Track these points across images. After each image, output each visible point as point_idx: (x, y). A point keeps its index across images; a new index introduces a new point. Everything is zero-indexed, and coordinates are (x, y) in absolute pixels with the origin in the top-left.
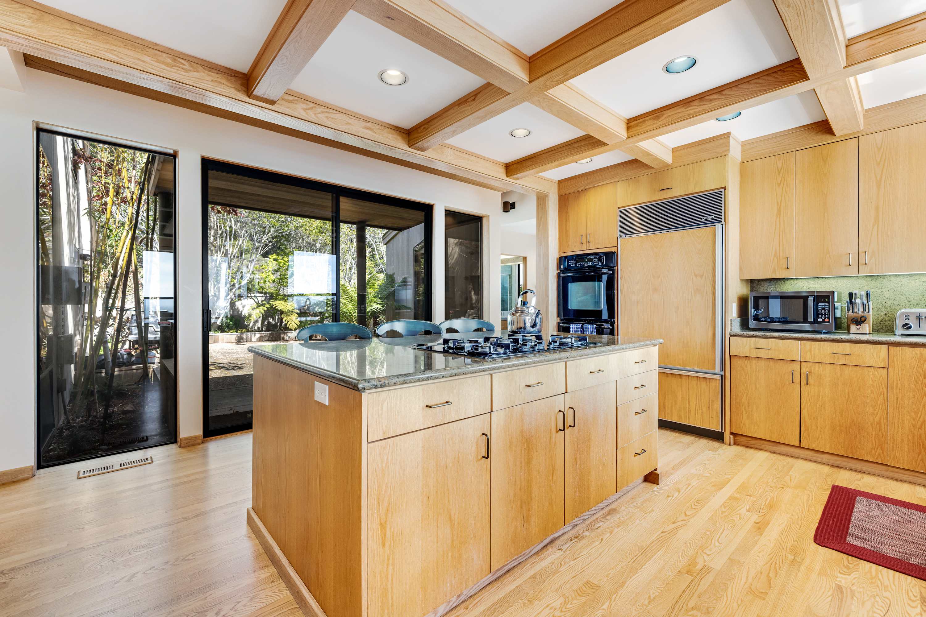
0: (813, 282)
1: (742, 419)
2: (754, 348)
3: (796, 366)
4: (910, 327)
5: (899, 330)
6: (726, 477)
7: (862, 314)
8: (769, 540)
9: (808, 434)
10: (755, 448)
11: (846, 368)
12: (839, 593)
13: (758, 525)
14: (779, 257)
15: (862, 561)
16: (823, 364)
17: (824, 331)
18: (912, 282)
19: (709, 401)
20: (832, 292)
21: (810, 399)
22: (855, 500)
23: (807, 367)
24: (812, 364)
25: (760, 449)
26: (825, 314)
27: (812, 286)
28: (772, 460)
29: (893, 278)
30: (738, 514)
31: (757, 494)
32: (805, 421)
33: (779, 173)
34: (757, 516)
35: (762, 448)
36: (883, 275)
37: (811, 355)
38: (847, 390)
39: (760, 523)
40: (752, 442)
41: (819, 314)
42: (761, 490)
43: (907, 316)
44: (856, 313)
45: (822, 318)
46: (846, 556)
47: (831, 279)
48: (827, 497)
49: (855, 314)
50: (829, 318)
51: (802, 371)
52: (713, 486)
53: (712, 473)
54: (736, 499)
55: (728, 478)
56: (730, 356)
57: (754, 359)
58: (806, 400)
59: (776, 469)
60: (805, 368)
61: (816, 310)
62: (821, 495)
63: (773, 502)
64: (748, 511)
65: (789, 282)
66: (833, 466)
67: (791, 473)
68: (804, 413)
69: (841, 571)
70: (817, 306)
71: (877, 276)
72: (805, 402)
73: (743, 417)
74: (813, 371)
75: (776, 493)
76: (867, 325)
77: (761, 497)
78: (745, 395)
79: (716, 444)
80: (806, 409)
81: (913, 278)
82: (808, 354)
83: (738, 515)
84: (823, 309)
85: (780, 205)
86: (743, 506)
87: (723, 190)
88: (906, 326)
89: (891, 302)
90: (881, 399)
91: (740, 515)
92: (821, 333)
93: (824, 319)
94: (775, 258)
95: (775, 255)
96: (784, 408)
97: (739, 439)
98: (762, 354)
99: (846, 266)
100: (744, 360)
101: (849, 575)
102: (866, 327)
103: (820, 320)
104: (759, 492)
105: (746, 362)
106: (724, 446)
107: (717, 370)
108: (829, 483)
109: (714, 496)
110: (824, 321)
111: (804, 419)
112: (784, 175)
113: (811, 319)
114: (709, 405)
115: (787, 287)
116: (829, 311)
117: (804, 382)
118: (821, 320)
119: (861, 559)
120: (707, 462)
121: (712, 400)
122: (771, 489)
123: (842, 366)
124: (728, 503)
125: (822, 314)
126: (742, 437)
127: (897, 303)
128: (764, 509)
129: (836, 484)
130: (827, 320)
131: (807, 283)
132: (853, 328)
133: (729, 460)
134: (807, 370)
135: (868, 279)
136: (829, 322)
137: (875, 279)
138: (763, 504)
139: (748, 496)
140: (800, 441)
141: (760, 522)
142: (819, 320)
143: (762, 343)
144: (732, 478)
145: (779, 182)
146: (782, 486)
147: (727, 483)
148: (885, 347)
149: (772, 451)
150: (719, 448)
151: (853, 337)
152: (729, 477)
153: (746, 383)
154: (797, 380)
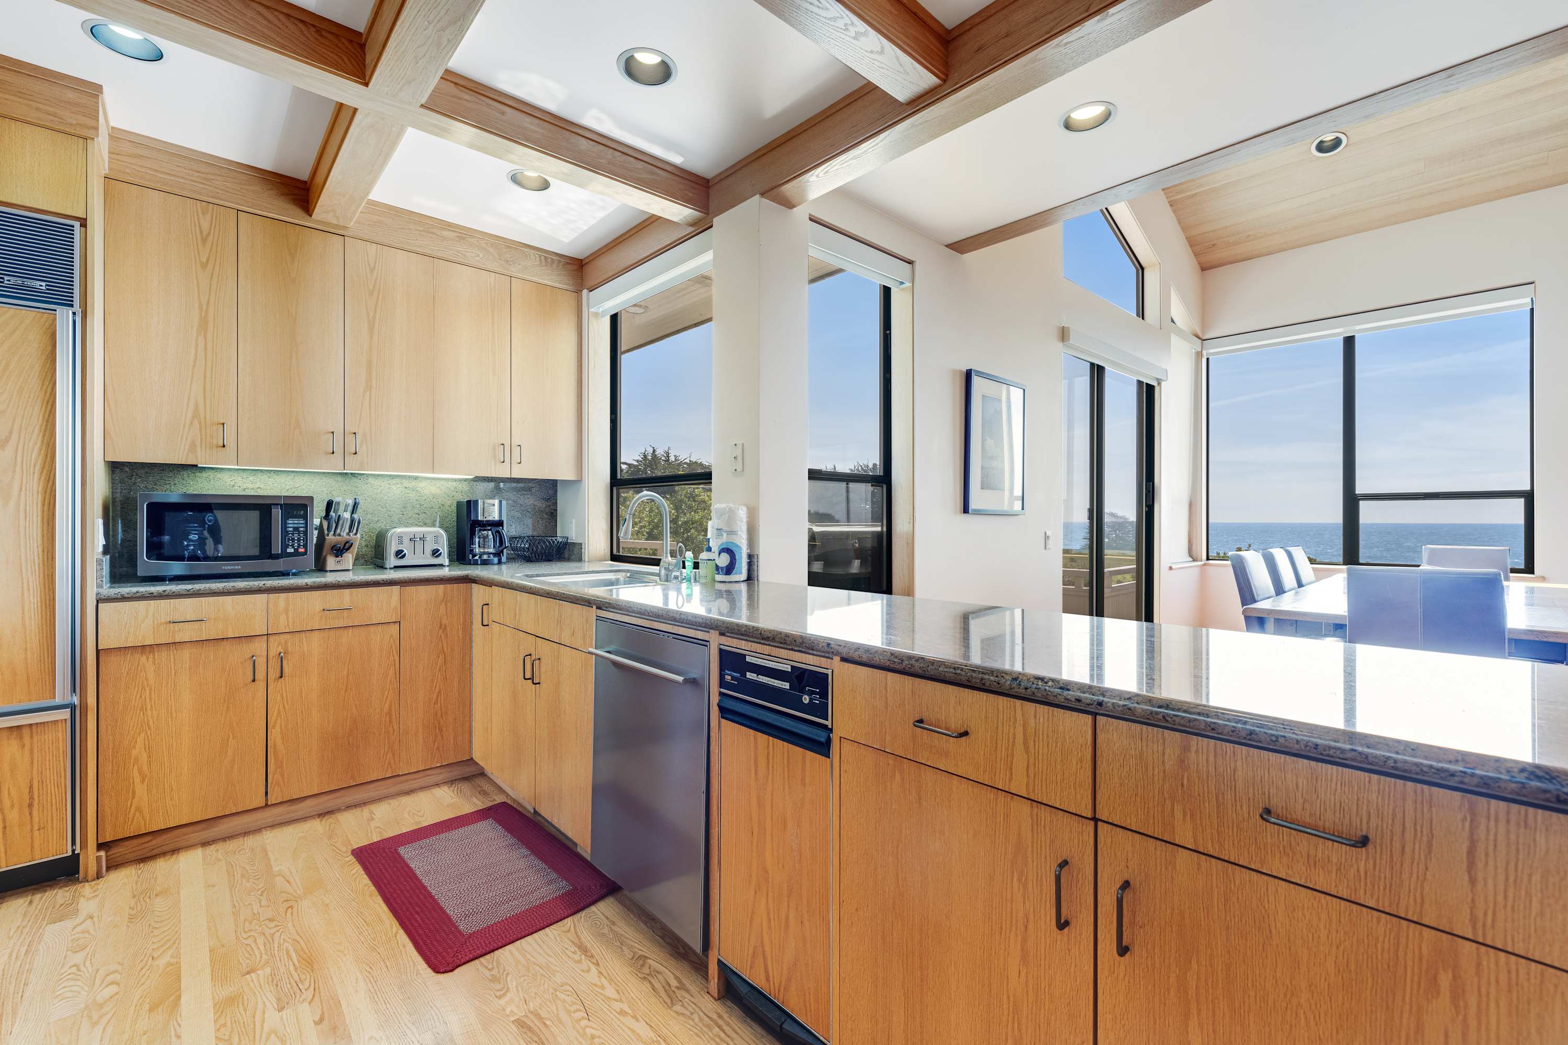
0: (251, 478)
1: (133, 798)
2: (166, 623)
3: (259, 647)
4: (404, 556)
5: (392, 561)
6: (162, 962)
7: (348, 537)
8: (371, 1038)
9: (282, 775)
10: (164, 854)
11: (345, 633)
12: (530, 1034)
13: (326, 1022)
14: (203, 420)
15: (496, 952)
16: (307, 633)
17: (294, 571)
18: (393, 487)
19: (31, 787)
20: (311, 499)
21: (286, 705)
22: (399, 855)
23: (279, 644)
24: (288, 636)
25: (175, 851)
26: (299, 540)
27: (250, 486)
28: (219, 860)
29: (371, 480)
30: (269, 1035)
31: (261, 953)
32: (275, 753)
33: (204, 240)
34: (306, 1004)
35: (178, 845)
36: (359, 474)
37: (287, 618)
38: (345, 672)
39: (326, 1016)
40: (154, 842)
41: (289, 539)
42: (260, 941)
43: (400, 539)
44: (339, 535)
45: (293, 547)
46: (477, 961)
47: (284, 475)
48: (365, 876)
49: (337, 537)
50: (305, 546)
51: (271, 654)
52: (151, 1010)
53: (117, 977)
54: (232, 1000)
55: (169, 964)
56: (98, 651)
57: (164, 648)
58: (279, 710)
59: (243, 876)
60: (276, 647)
61: (285, 532)
62: (355, 880)
63: (302, 949)
64: (281, 1009)
65: (204, 474)
66: (321, 815)
67: (276, 869)
68: (275, 734)
69: (498, 994)
70: (286, 524)
71: (352, 474)
72: (275, 713)
73: (134, 793)
74: (290, 650)
75: (290, 925)
76: (350, 555)
77: (273, 956)
78: (140, 740)
79: (59, 895)
80: (278, 728)
81: (394, 481)
82: (283, 620)
83: (273, 1036)
84: (296, 529)
85: (207, 311)
86: (260, 1006)
87: (77, 224)
88: (400, 554)
89: (369, 516)
90: (391, 672)
91: (274, 1032)
92: (288, 575)
93: (297, 549)
94: (196, 422)
95: (196, 415)
96: (233, 738)
97: (116, 851)
98: (186, 633)
99: (327, 453)
100: (137, 656)
101: (508, 990)
102: (349, 559)
103: (290, 550)
104: (262, 948)
105: (144, 659)
106: (86, 889)
107: (62, 694)
108: (344, 849)
109: (178, 1037)
110: (296, 553)
111: (275, 748)
112: (214, 247)
113: (277, 549)
114: (32, 798)
115: (201, 485)
116: (305, 533)
117: (274, 673)
118: (292, 550)
119: (493, 951)
120: (78, 958)
121: (41, 782)
122: (274, 924)
123: (338, 631)
124: (224, 1025)
125: (293, 540)
126: (126, 843)
127: (376, 519)
128: (303, 977)
129: (355, 847)
130: (302, 550)
131: (240, 479)
132: (331, 562)
133: (131, 918)
134: (280, 649)
135: (339, 478)
136: (305, 553)
137: (348, 480)
138: (292, 968)
139: (248, 973)
140: (267, 793)
141: (323, 1013)
142: (288, 550)
143: (187, 608)
144: (178, 955)
145: (204, 260)
146: (286, 905)
147: (179, 979)
148: (396, 589)
149: (204, 841)
150: (75, 900)
151: (330, 578)
152: (166, 958)
153: (143, 709)
154: (260, 675)
